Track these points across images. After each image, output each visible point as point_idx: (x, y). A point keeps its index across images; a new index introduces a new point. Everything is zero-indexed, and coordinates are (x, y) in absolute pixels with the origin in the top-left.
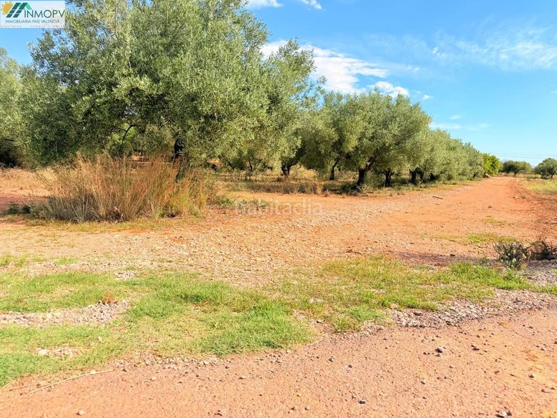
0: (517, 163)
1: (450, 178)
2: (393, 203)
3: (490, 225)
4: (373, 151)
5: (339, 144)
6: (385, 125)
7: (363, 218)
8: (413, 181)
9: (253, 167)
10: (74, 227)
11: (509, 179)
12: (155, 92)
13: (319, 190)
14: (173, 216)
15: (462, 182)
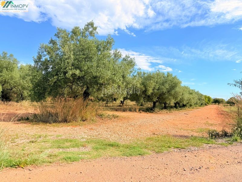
0: (219, 99)
1: (191, 106)
2: (168, 116)
3: (207, 125)
4: (158, 95)
5: (145, 92)
6: (163, 84)
7: (157, 122)
8: (175, 107)
9: (108, 100)
10: (50, 125)
11: (216, 106)
12: (81, 75)
13: (137, 110)
14: (84, 121)
15: (196, 107)
